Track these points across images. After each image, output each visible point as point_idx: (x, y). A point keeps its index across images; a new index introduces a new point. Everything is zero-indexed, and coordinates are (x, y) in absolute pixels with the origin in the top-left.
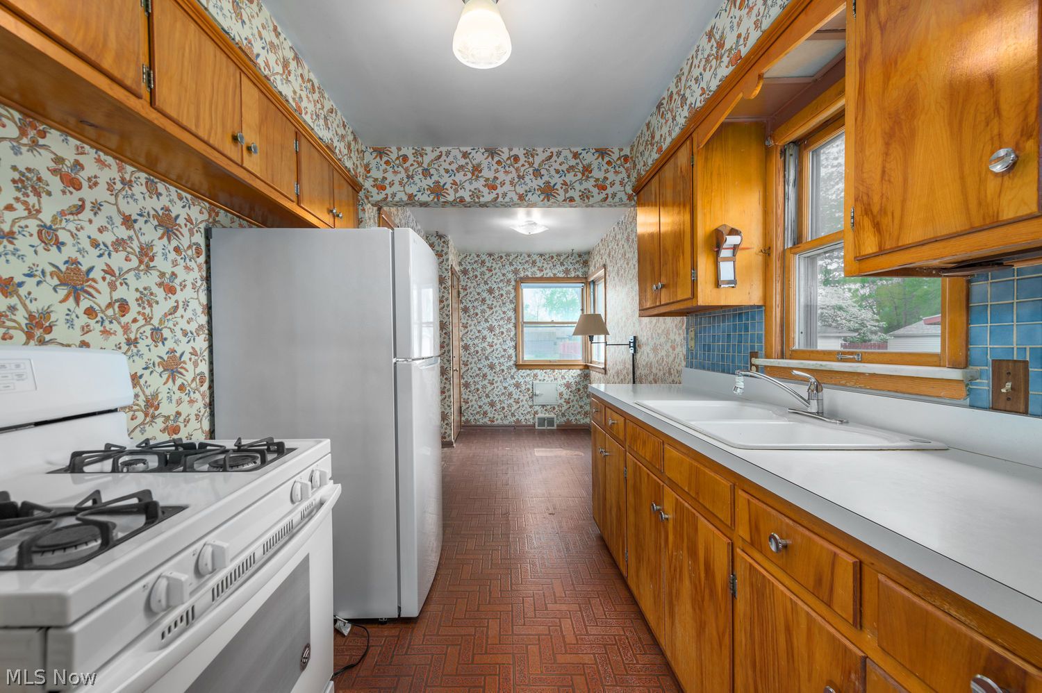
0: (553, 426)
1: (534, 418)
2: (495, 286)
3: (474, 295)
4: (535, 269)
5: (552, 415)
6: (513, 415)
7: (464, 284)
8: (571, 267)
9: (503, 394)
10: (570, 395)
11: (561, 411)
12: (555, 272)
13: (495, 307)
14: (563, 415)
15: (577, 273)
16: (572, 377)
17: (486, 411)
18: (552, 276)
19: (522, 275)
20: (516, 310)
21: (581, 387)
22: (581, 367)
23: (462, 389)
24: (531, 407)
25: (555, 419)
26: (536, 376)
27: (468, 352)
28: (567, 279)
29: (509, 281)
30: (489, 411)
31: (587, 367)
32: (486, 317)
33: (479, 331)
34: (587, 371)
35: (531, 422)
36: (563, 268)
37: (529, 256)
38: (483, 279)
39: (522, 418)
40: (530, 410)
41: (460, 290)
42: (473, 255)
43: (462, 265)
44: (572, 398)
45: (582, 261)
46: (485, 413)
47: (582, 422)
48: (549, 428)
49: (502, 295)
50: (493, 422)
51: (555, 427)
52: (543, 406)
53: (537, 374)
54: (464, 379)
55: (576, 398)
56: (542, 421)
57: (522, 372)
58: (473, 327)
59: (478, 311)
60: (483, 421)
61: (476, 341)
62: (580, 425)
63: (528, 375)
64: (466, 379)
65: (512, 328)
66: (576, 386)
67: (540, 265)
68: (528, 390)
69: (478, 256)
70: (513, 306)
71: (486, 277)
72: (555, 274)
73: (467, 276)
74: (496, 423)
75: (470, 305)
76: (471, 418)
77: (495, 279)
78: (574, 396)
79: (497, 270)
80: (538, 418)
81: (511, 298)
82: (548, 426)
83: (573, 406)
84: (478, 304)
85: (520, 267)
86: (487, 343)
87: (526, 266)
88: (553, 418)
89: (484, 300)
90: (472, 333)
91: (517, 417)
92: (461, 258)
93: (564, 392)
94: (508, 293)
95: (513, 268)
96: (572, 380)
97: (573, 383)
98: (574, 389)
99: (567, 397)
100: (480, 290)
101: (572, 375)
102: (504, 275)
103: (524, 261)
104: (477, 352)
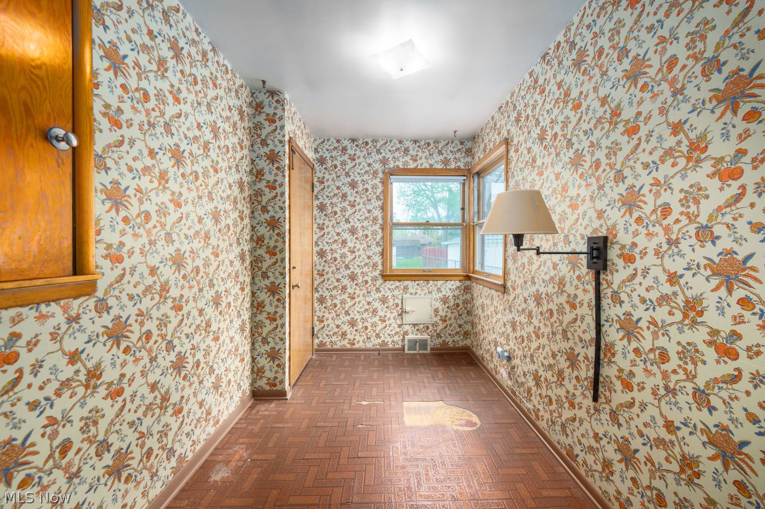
0: (426, 350)
1: (403, 340)
2: (358, 178)
3: (332, 189)
4: (408, 158)
5: (425, 336)
6: (378, 336)
7: (321, 175)
8: (451, 156)
9: (366, 310)
10: (447, 312)
11: (435, 331)
12: (432, 162)
13: (359, 204)
14: (439, 336)
15: (459, 164)
16: (450, 289)
17: (345, 332)
18: (428, 167)
19: (391, 166)
20: (383, 208)
21: (460, 302)
22: (461, 278)
23: (316, 305)
24: (400, 326)
25: (429, 342)
26: (406, 288)
27: (324, 259)
28: (445, 172)
29: (375, 173)
30: (348, 332)
31: (468, 278)
32: (347, 217)
33: (338, 234)
34: (468, 283)
35: (399, 346)
36: (442, 157)
37: (400, 142)
38: (344, 170)
39: (389, 340)
40: (398, 330)
41: (315, 183)
42: (332, 140)
43: (318, 152)
44: (449, 315)
45: (464, 150)
46: (344, 334)
47: (461, 344)
48: (421, 352)
49: (367, 190)
50: (354, 344)
51: (429, 351)
52: (414, 325)
53: (407, 286)
54: (318, 292)
55: (454, 315)
56: (413, 343)
57: (389, 284)
58: (330, 229)
59: (338, 209)
60: (341, 343)
61: (334, 246)
62: (459, 349)
63: (397, 287)
64: (321, 293)
65: (378, 230)
66: (455, 300)
67: (414, 153)
68: (397, 305)
69: (338, 141)
70: (380, 203)
71: (348, 167)
72: (431, 165)
73: (324, 166)
74: (357, 346)
75: (327, 201)
76: (327, 340)
77: (358, 171)
78: (452, 313)
79: (362, 159)
80: (409, 341)
81: (378, 194)
82: (420, 349)
83: (451, 325)
84: (337, 201)
85: (389, 156)
86: (347, 249)
87: (397, 154)
88: (427, 340)
89: (344, 196)
90: (330, 236)
91: (383, 338)
92: (317, 143)
93: (440, 309)
94: (374, 187)
95: (380, 157)
96: (450, 294)
97: (450, 297)
98: (452, 304)
99: (443, 314)
100: (340, 184)
101: (450, 288)
102: (369, 165)
103: (394, 149)
104: (335, 259)
